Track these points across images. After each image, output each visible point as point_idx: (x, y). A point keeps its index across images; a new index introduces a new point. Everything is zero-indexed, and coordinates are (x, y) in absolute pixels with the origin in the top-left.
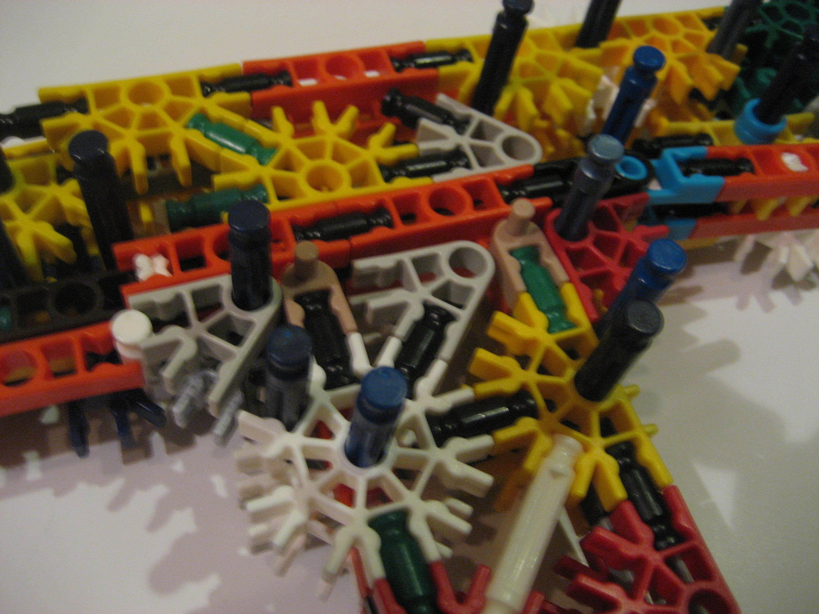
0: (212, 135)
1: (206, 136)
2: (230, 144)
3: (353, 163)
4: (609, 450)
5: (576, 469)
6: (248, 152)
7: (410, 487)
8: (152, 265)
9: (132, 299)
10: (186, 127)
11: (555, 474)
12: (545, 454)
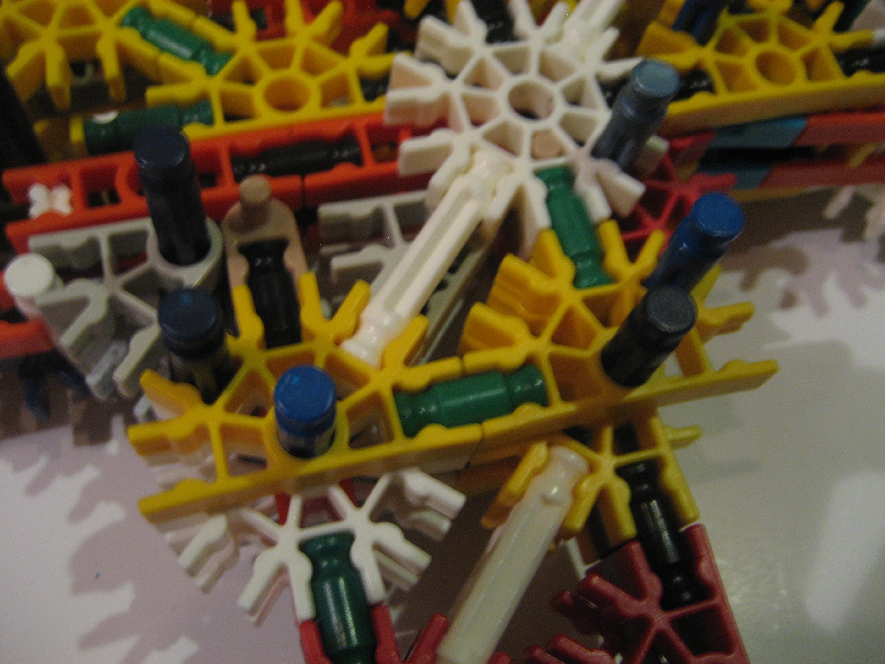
0: (152, 34)
1: (144, 36)
2: (175, 46)
3: (326, 76)
4: (620, 471)
5: (575, 494)
6: (195, 58)
7: (358, 503)
8: (51, 199)
9: (34, 242)
10: (121, 24)
11: (547, 501)
12: (537, 472)
